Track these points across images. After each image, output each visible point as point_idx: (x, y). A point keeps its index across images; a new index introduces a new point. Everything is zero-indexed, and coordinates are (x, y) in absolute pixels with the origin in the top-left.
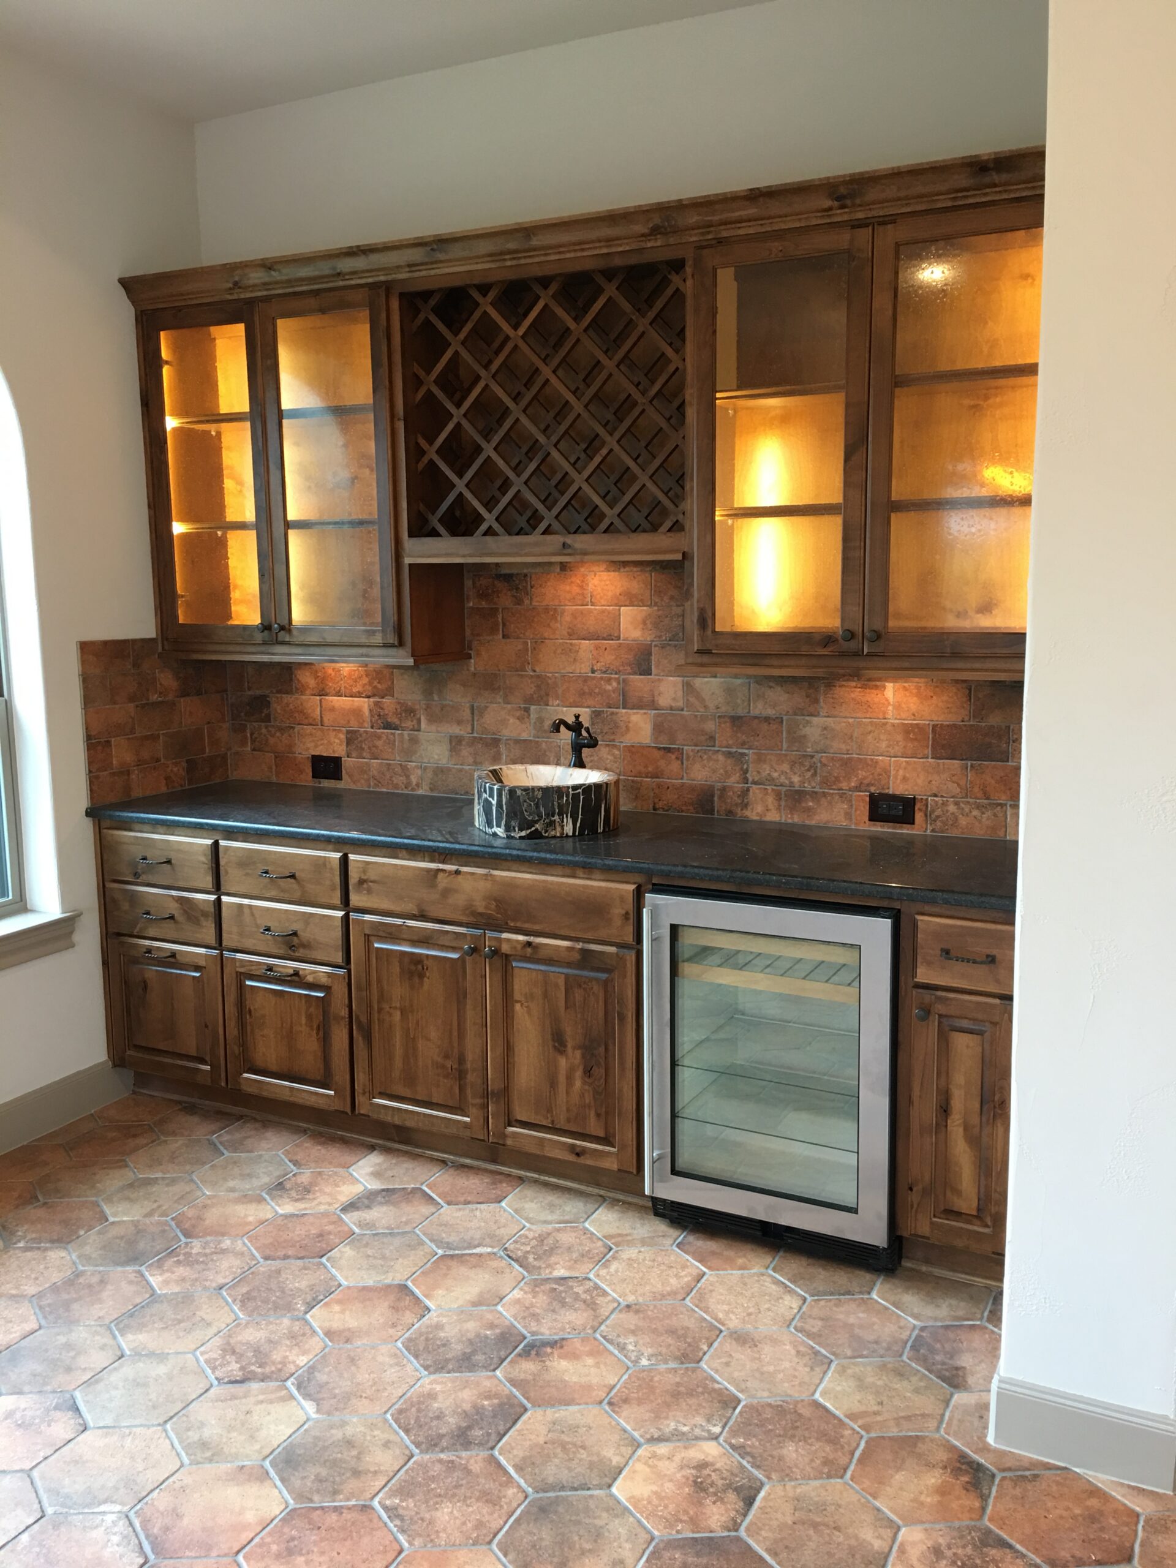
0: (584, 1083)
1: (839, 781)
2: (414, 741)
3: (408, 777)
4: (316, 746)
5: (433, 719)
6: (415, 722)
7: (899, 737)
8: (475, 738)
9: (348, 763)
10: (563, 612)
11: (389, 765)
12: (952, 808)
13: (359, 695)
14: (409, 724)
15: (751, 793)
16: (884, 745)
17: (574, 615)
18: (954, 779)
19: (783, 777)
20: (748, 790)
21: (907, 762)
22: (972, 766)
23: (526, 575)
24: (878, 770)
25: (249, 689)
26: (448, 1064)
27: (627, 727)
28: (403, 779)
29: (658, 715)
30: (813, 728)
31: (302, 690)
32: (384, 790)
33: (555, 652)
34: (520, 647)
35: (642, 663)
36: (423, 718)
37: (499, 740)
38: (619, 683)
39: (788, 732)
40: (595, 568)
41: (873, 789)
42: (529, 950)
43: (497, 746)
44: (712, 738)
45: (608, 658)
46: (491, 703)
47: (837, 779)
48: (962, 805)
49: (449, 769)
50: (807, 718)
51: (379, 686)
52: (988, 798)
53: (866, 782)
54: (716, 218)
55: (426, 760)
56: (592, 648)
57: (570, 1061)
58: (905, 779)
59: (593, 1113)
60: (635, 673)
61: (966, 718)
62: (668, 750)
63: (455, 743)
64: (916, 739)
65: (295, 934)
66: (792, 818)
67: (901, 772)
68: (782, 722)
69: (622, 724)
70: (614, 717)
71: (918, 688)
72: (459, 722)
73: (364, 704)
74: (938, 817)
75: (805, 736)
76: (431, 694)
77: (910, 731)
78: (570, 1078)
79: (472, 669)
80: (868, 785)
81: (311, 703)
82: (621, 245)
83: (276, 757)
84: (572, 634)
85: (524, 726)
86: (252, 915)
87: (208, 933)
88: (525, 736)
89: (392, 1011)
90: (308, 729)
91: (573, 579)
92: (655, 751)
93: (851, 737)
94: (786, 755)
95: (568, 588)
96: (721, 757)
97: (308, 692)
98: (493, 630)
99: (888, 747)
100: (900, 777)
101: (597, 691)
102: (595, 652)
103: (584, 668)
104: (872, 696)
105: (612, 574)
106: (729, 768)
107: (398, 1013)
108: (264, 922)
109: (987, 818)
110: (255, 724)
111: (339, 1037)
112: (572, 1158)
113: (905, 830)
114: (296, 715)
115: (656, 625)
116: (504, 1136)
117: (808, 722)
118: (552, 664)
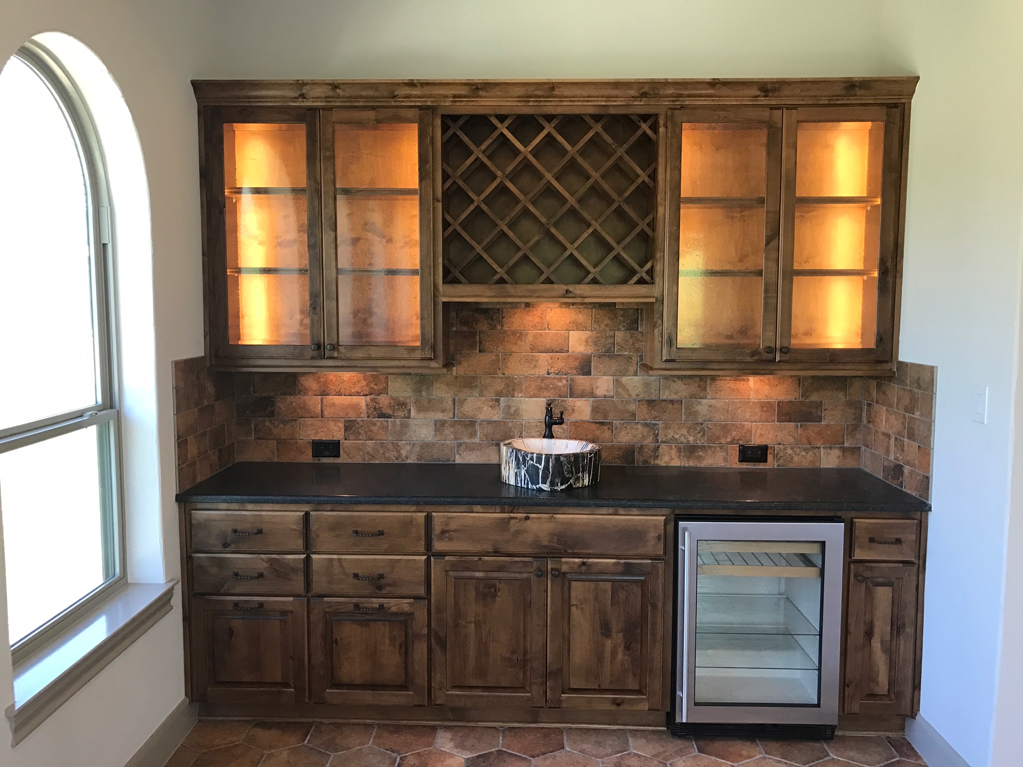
0: (624, 655)
1: (720, 439)
2: (404, 426)
3: (398, 451)
4: (317, 433)
5: (421, 409)
6: (406, 412)
7: (758, 410)
8: (456, 421)
9: (345, 444)
10: (526, 335)
11: (383, 443)
12: (789, 451)
13: (358, 394)
14: (401, 414)
15: (660, 449)
16: (748, 415)
17: (535, 337)
18: (790, 434)
19: (682, 438)
20: (658, 447)
21: (762, 425)
22: (801, 426)
23: (498, 310)
24: (744, 431)
25: (255, 392)
26: (514, 657)
27: (573, 409)
28: (395, 453)
29: (596, 402)
30: (703, 407)
31: (305, 391)
32: (377, 462)
33: (520, 362)
34: (494, 358)
35: (585, 368)
36: (412, 408)
37: (475, 422)
38: (567, 381)
39: (686, 409)
40: (551, 305)
41: (741, 443)
42: (584, 568)
43: (474, 426)
44: (634, 415)
45: (560, 365)
46: (469, 396)
47: (718, 438)
48: (795, 449)
49: (433, 444)
50: (698, 400)
51: (375, 387)
52: (810, 444)
53: (737, 438)
54: (686, 93)
55: (414, 439)
56: (548, 358)
57: (614, 642)
58: (761, 435)
59: (630, 674)
60: (579, 374)
61: (798, 397)
62: (602, 424)
63: (440, 426)
64: (767, 411)
65: (381, 576)
66: (688, 463)
67: (759, 431)
68: (682, 403)
69: (569, 408)
70: (564, 403)
71: (769, 380)
72: (443, 411)
73: (362, 401)
74: (781, 457)
75: (697, 411)
76: (420, 392)
77: (765, 406)
78: (614, 653)
79: (455, 373)
80: (738, 440)
81: (313, 402)
82: (616, 101)
83: (278, 443)
84: (533, 349)
85: (495, 412)
86: (341, 566)
87: (298, 584)
88: (495, 418)
89: (468, 625)
90: (310, 421)
91: (534, 313)
92: (594, 425)
93: (727, 411)
94: (684, 424)
95: (531, 318)
96: (639, 426)
97: (310, 393)
98: (472, 347)
99: (750, 416)
100: (758, 434)
101: (551, 386)
102: (550, 361)
103: (543, 372)
104: (740, 385)
105: (564, 309)
106: (646, 433)
107: (473, 625)
108: (351, 570)
109: (810, 456)
110: (260, 419)
111: (420, 650)
112: (614, 708)
113: (761, 466)
114: (299, 410)
115: (596, 344)
116: (560, 701)
117: (699, 403)
118: (516, 368)
